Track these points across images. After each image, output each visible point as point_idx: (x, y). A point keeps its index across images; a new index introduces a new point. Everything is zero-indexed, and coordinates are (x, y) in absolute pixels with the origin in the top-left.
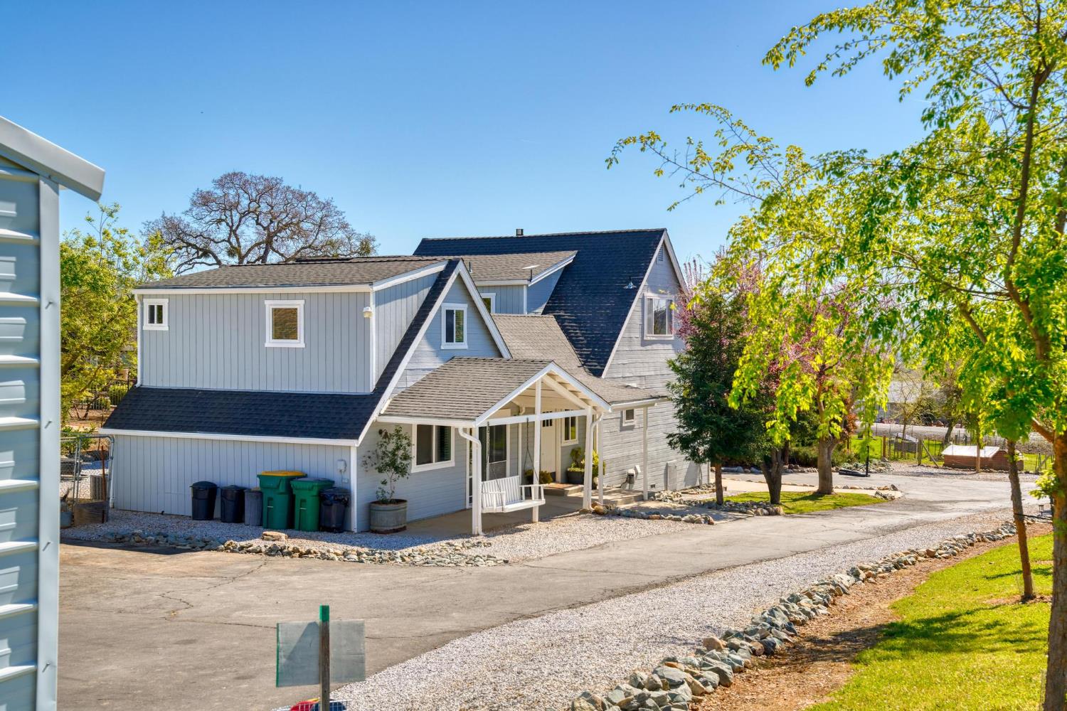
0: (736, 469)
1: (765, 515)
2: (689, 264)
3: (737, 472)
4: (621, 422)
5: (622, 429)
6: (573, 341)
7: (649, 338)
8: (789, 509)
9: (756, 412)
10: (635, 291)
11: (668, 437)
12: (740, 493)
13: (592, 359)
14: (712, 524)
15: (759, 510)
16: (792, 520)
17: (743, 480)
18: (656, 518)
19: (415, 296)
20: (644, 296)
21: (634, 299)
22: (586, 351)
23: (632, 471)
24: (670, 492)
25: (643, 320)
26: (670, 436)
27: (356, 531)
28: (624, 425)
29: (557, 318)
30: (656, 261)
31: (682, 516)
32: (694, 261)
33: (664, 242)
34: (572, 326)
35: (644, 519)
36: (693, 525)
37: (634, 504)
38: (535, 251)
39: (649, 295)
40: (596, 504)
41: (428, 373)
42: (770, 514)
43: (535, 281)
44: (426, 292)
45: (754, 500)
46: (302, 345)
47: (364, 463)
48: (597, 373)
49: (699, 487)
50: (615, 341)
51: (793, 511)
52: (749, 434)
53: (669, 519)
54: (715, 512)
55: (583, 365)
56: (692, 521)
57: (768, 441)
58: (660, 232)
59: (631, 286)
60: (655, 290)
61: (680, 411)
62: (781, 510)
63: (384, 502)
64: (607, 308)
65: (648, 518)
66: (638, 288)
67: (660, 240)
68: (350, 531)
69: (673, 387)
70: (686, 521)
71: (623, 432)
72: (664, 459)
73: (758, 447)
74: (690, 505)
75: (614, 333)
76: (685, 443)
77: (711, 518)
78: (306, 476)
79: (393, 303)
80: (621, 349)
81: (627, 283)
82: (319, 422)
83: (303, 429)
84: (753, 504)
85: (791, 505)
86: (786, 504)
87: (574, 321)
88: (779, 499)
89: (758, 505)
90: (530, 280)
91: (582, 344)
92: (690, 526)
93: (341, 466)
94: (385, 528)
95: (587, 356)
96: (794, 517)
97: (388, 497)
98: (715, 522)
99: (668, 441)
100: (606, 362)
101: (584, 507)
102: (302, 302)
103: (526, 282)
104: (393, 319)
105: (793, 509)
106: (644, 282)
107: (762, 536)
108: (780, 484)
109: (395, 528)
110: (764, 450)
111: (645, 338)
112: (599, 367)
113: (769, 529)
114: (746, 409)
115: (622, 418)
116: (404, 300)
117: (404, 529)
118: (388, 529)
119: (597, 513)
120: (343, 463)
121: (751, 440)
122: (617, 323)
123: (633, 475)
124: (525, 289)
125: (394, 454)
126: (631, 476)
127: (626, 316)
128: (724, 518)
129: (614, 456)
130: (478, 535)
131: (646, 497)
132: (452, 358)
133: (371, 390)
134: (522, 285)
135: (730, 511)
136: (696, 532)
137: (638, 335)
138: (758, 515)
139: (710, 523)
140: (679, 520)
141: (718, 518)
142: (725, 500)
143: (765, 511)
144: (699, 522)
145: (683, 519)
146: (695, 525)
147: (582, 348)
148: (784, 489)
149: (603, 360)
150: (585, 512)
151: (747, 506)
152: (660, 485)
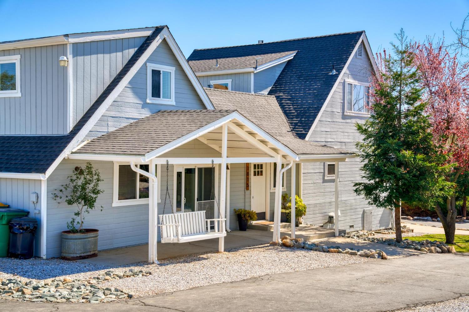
0: (426, 218)
1: (438, 252)
2: (380, 54)
3: (427, 220)
4: (324, 176)
5: (324, 181)
6: (287, 114)
7: (349, 114)
8: (461, 248)
9: (429, 165)
10: (337, 76)
11: (354, 186)
12: (423, 235)
13: (299, 126)
14: (385, 259)
15: (433, 248)
16: (462, 258)
17: (429, 225)
18: (335, 252)
19: (119, 54)
20: (344, 81)
21: (335, 82)
22: (295, 120)
23: (332, 214)
24: (365, 231)
25: (344, 99)
26: (356, 185)
27: (45, 257)
28: (326, 178)
29: (277, 98)
30: (356, 55)
31: (358, 251)
32: (384, 51)
33: (363, 41)
34: (288, 103)
35: (324, 252)
36: (366, 259)
37: (325, 239)
38: (268, 53)
39: (350, 80)
40: (286, 238)
41: (132, 121)
42: (443, 252)
43: (260, 69)
44: (132, 51)
45: (430, 240)
46: (19, 95)
47: (54, 196)
48: (302, 136)
49: (391, 229)
50: (318, 112)
51: (464, 250)
52: (423, 183)
53: (346, 253)
54: (391, 248)
55: (292, 130)
56: (367, 256)
57: (441, 190)
58: (359, 34)
59: (334, 72)
60: (355, 77)
61: (365, 165)
62: (453, 248)
63: (74, 231)
64: (315, 89)
65: (328, 252)
66: (339, 74)
67: (359, 39)
68: (38, 257)
69: (361, 146)
70: (361, 255)
71: (325, 184)
72: (361, 206)
73: (432, 195)
74: (373, 241)
75: (318, 107)
76: (369, 190)
77: (384, 254)
78: (9, 207)
79: (94, 57)
80: (324, 119)
81: (331, 71)
82: (22, 160)
83: (8, 165)
84: (428, 242)
85: (463, 245)
86: (459, 244)
87: (289, 99)
88: (453, 239)
89: (433, 244)
90: (256, 68)
91: (293, 116)
92: (363, 259)
93: (33, 198)
94: (72, 255)
95: (296, 124)
96: (463, 255)
97: (77, 227)
98: (389, 257)
99: (355, 188)
100: (309, 128)
101: (274, 240)
102: (18, 57)
103: (252, 70)
104: (94, 71)
105: (465, 248)
106: (345, 70)
107: (428, 273)
108: (454, 229)
109: (82, 255)
110: (437, 197)
111: (345, 114)
112: (304, 132)
113: (438, 266)
114: (420, 162)
115: (324, 172)
116: (107, 56)
117: (94, 255)
118: (75, 255)
119: (284, 245)
120: (35, 195)
121: (425, 188)
122: (321, 99)
123: (333, 217)
124: (252, 75)
125: (84, 188)
126: (331, 218)
127: (328, 94)
128: (399, 254)
129: (317, 202)
130: (153, 263)
131: (337, 234)
132: (159, 112)
133: (68, 132)
134: (250, 73)
135: (406, 248)
136: (365, 266)
137: (339, 110)
138: (431, 252)
139: (383, 258)
140: (355, 254)
141: (393, 253)
142: (403, 239)
143: (438, 249)
144: (372, 256)
145: (359, 253)
146: (369, 259)
147: (292, 118)
148: (457, 232)
149: (307, 126)
150: (274, 244)
151: (422, 244)
152: (358, 226)
